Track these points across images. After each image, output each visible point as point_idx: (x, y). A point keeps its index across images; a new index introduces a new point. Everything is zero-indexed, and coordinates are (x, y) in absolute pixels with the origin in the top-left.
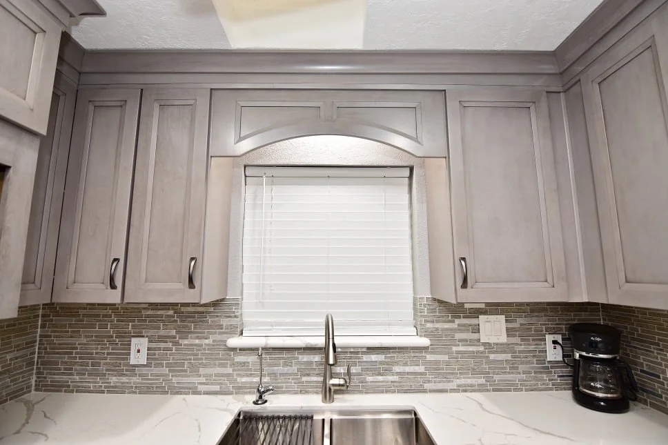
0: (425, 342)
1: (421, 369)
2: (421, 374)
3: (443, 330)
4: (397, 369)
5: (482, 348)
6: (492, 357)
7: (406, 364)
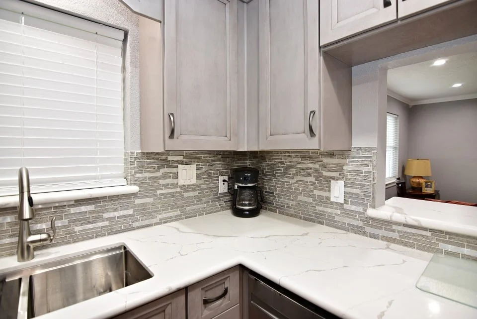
0: (135, 189)
1: (131, 212)
2: (130, 216)
3: (150, 178)
4: (106, 215)
5: (179, 190)
6: (186, 195)
7: (116, 210)
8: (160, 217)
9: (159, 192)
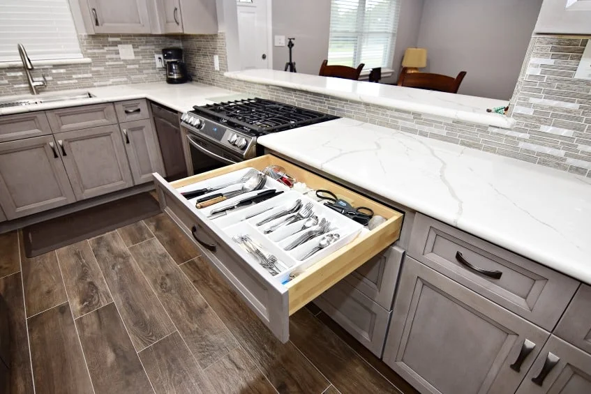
0: (88, 60)
1: (90, 75)
2: (90, 78)
3: (98, 53)
4: (75, 76)
5: (122, 63)
6: (128, 67)
7: (80, 73)
8: (111, 80)
9: (107, 63)
